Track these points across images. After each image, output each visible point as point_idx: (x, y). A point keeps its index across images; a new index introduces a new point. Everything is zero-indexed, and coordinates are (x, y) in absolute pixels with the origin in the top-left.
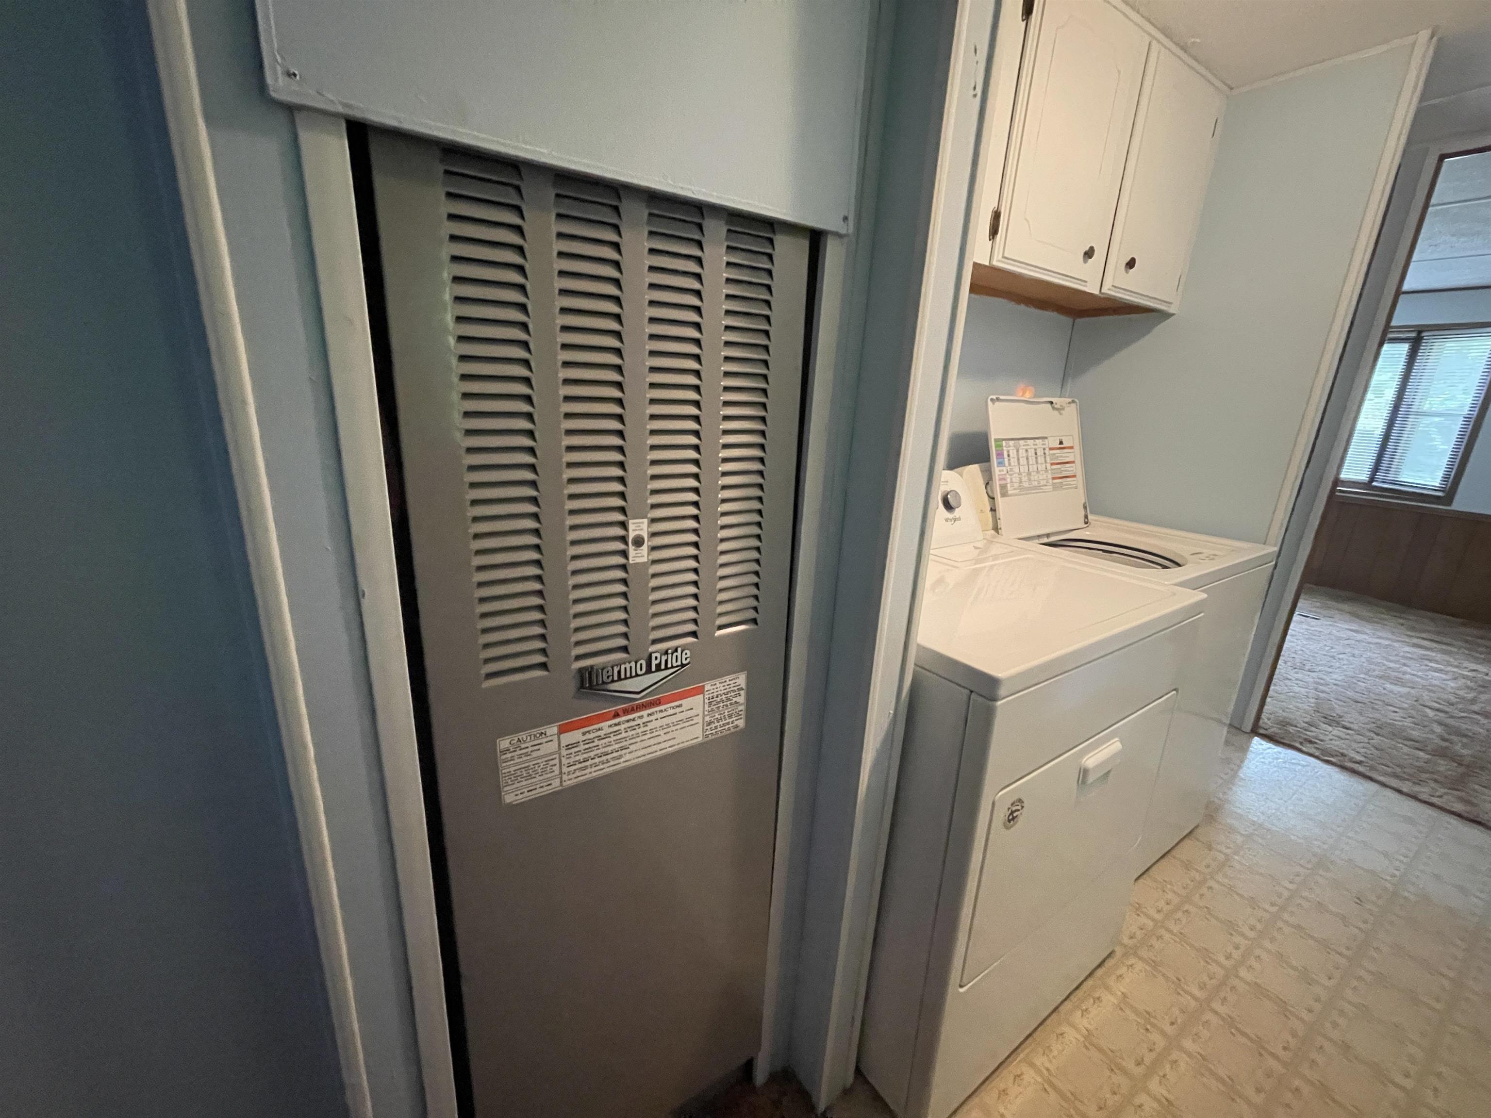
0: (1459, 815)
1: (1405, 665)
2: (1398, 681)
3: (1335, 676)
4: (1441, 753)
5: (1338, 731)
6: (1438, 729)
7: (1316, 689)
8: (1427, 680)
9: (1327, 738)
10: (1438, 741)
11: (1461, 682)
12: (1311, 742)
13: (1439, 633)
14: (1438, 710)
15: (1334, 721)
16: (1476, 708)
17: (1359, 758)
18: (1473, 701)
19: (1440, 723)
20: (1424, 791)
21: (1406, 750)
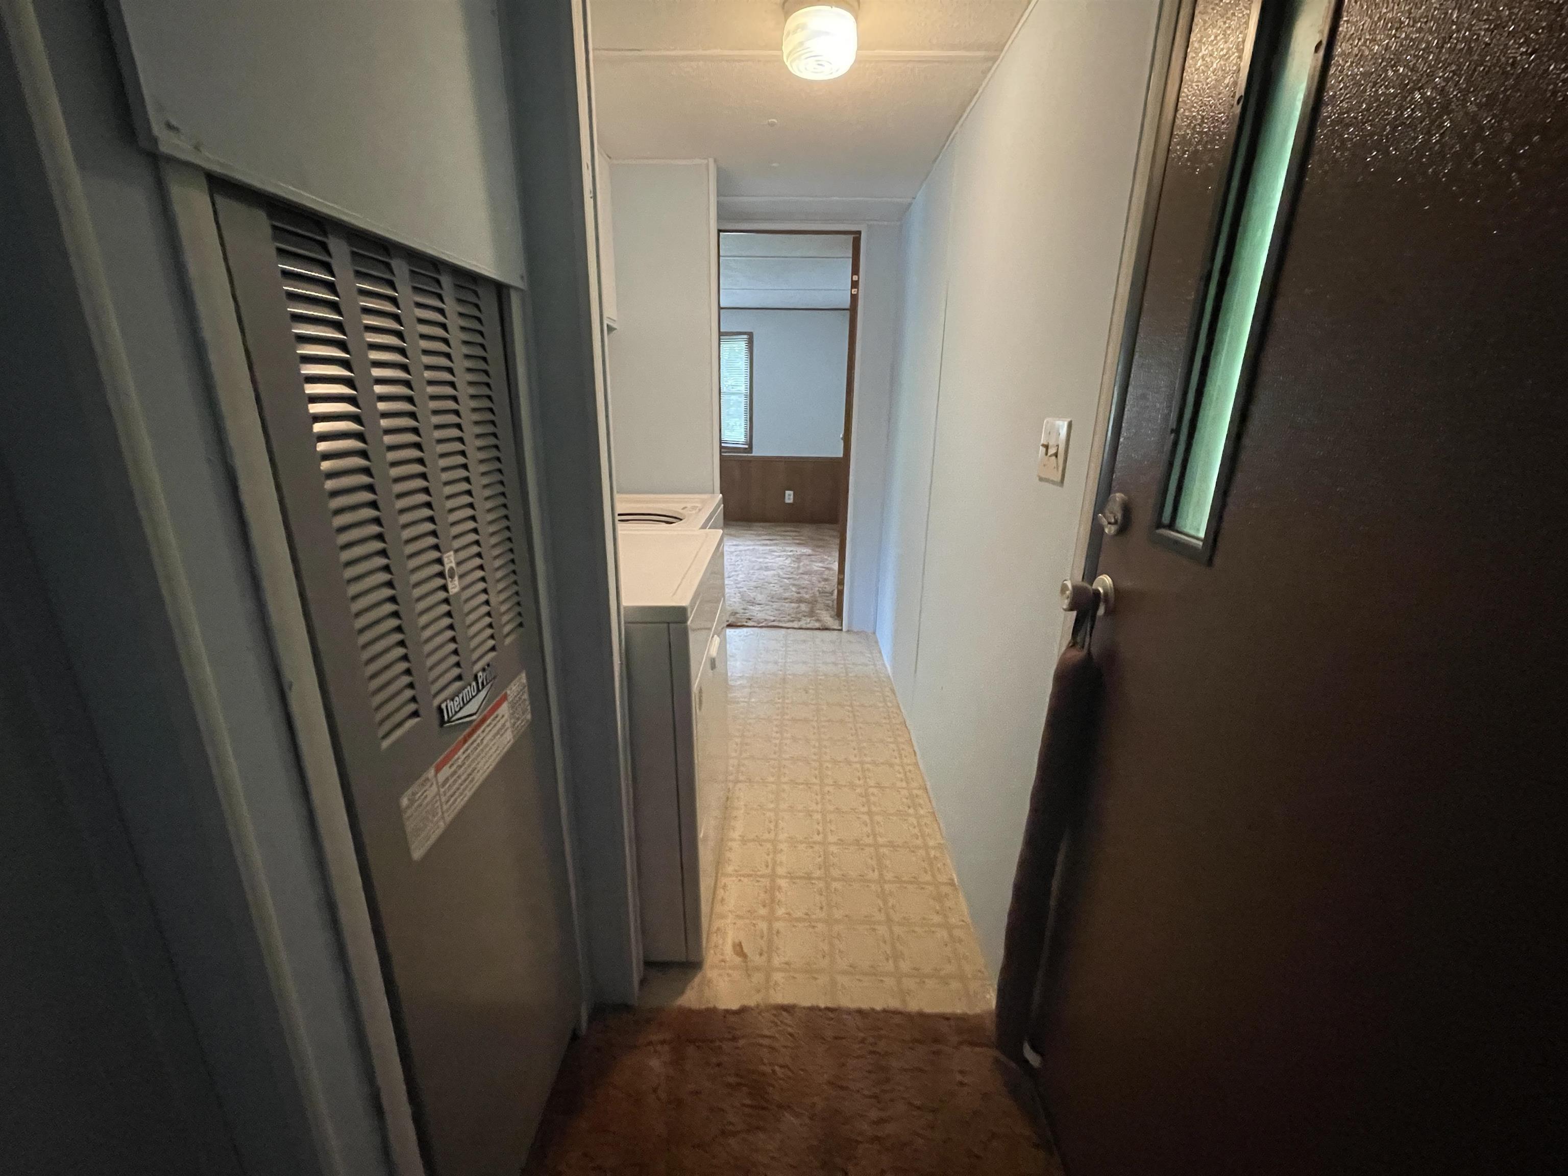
0: (819, 629)
1: (765, 558)
2: (767, 569)
3: (741, 576)
4: (800, 601)
5: (758, 608)
6: (794, 589)
7: (737, 588)
8: (777, 563)
9: (755, 614)
10: (796, 595)
11: (789, 559)
12: (750, 619)
13: (770, 534)
14: (789, 578)
15: (753, 603)
16: (801, 571)
17: (772, 618)
18: (798, 568)
19: (794, 585)
20: (802, 623)
21: (787, 605)
